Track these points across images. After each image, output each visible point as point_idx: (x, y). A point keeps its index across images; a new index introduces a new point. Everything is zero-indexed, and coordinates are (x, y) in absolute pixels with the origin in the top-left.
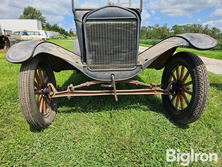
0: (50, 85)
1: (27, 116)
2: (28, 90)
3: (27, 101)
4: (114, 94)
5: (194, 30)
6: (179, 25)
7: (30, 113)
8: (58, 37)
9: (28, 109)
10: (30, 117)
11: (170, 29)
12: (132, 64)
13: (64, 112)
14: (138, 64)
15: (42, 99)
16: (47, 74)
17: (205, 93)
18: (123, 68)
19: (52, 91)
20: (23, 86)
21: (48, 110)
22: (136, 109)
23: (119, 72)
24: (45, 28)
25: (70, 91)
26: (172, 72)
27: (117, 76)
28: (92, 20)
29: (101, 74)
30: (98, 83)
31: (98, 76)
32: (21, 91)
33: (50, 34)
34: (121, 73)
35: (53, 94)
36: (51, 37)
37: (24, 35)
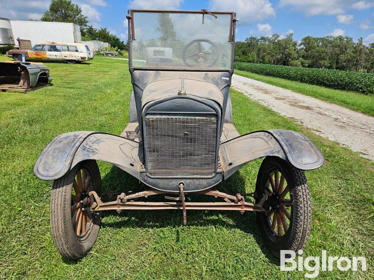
0: (93, 195)
1: (60, 248)
2: (62, 215)
3: (61, 230)
4: (182, 208)
5: (339, 46)
6: (314, 37)
7: (64, 244)
8: (108, 52)
9: (62, 239)
10: (64, 249)
11: (298, 44)
12: (210, 171)
13: (111, 225)
14: (219, 170)
15: (81, 215)
16: (89, 172)
17: (305, 226)
18: (197, 174)
19: (95, 201)
20: (56, 210)
21: (88, 224)
22: (215, 227)
23: (191, 181)
24: (86, 36)
25: (120, 203)
26: (271, 174)
27: (187, 186)
28: (154, 114)
29: (165, 182)
30: (160, 193)
31: (161, 185)
32: (53, 217)
33: (94, 45)
34: (194, 182)
35: (97, 206)
36: (96, 51)
37: (51, 51)
